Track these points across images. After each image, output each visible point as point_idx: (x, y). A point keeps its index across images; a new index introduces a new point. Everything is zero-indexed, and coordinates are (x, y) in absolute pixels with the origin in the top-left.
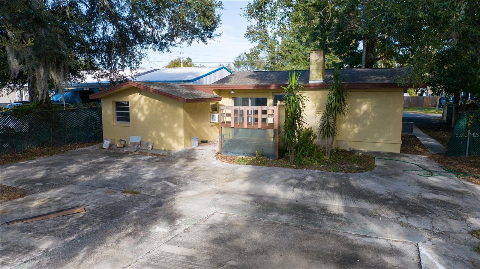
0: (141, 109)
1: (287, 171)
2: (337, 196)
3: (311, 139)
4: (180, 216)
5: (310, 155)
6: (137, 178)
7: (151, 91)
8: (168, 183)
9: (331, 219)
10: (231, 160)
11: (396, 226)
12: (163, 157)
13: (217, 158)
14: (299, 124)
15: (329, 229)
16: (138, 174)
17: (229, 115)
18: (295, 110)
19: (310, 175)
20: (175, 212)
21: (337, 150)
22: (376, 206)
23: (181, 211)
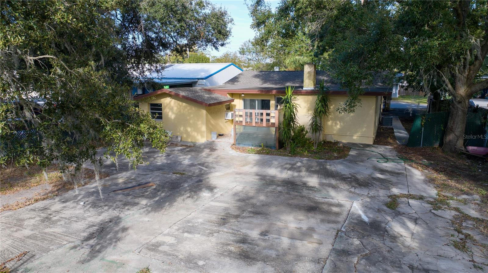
0: (172, 109)
1: (284, 159)
2: (316, 176)
3: (303, 134)
4: (215, 188)
5: (303, 146)
6: (179, 164)
7: (181, 97)
8: (201, 167)
9: (308, 189)
10: (243, 150)
11: (346, 193)
12: (192, 148)
13: (233, 149)
14: (293, 124)
15: (305, 194)
16: (178, 161)
17: (241, 116)
18: (290, 113)
19: (300, 162)
20: (212, 185)
21: (325, 142)
22: (338, 182)
23: (216, 185)
